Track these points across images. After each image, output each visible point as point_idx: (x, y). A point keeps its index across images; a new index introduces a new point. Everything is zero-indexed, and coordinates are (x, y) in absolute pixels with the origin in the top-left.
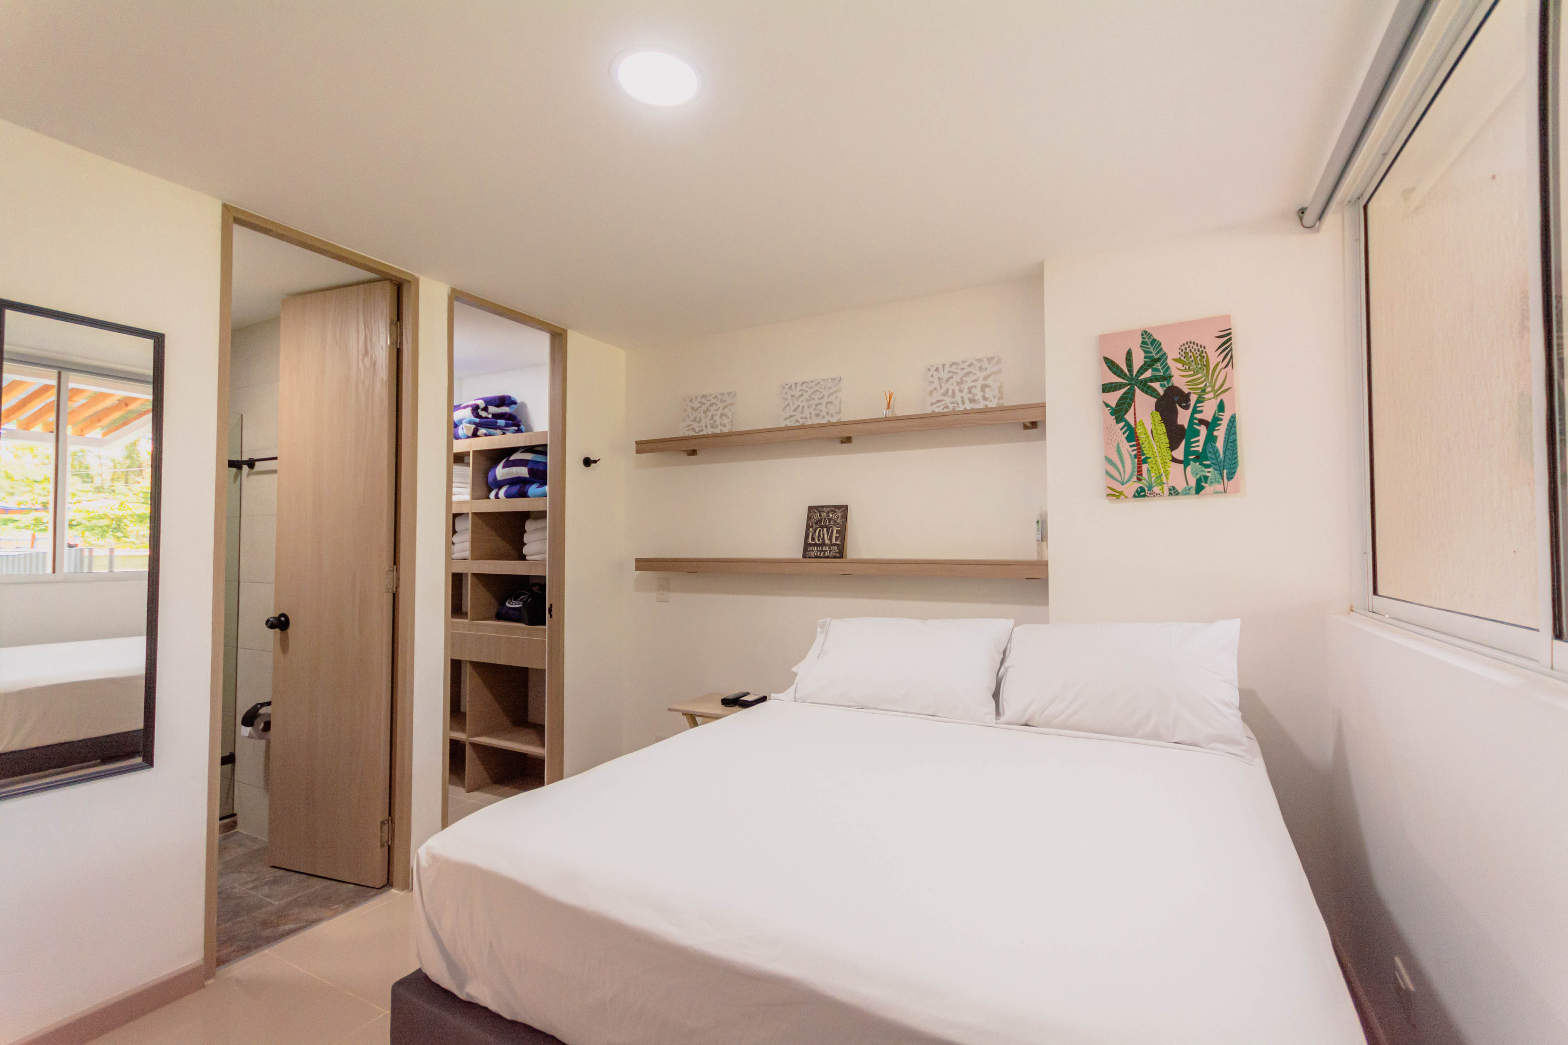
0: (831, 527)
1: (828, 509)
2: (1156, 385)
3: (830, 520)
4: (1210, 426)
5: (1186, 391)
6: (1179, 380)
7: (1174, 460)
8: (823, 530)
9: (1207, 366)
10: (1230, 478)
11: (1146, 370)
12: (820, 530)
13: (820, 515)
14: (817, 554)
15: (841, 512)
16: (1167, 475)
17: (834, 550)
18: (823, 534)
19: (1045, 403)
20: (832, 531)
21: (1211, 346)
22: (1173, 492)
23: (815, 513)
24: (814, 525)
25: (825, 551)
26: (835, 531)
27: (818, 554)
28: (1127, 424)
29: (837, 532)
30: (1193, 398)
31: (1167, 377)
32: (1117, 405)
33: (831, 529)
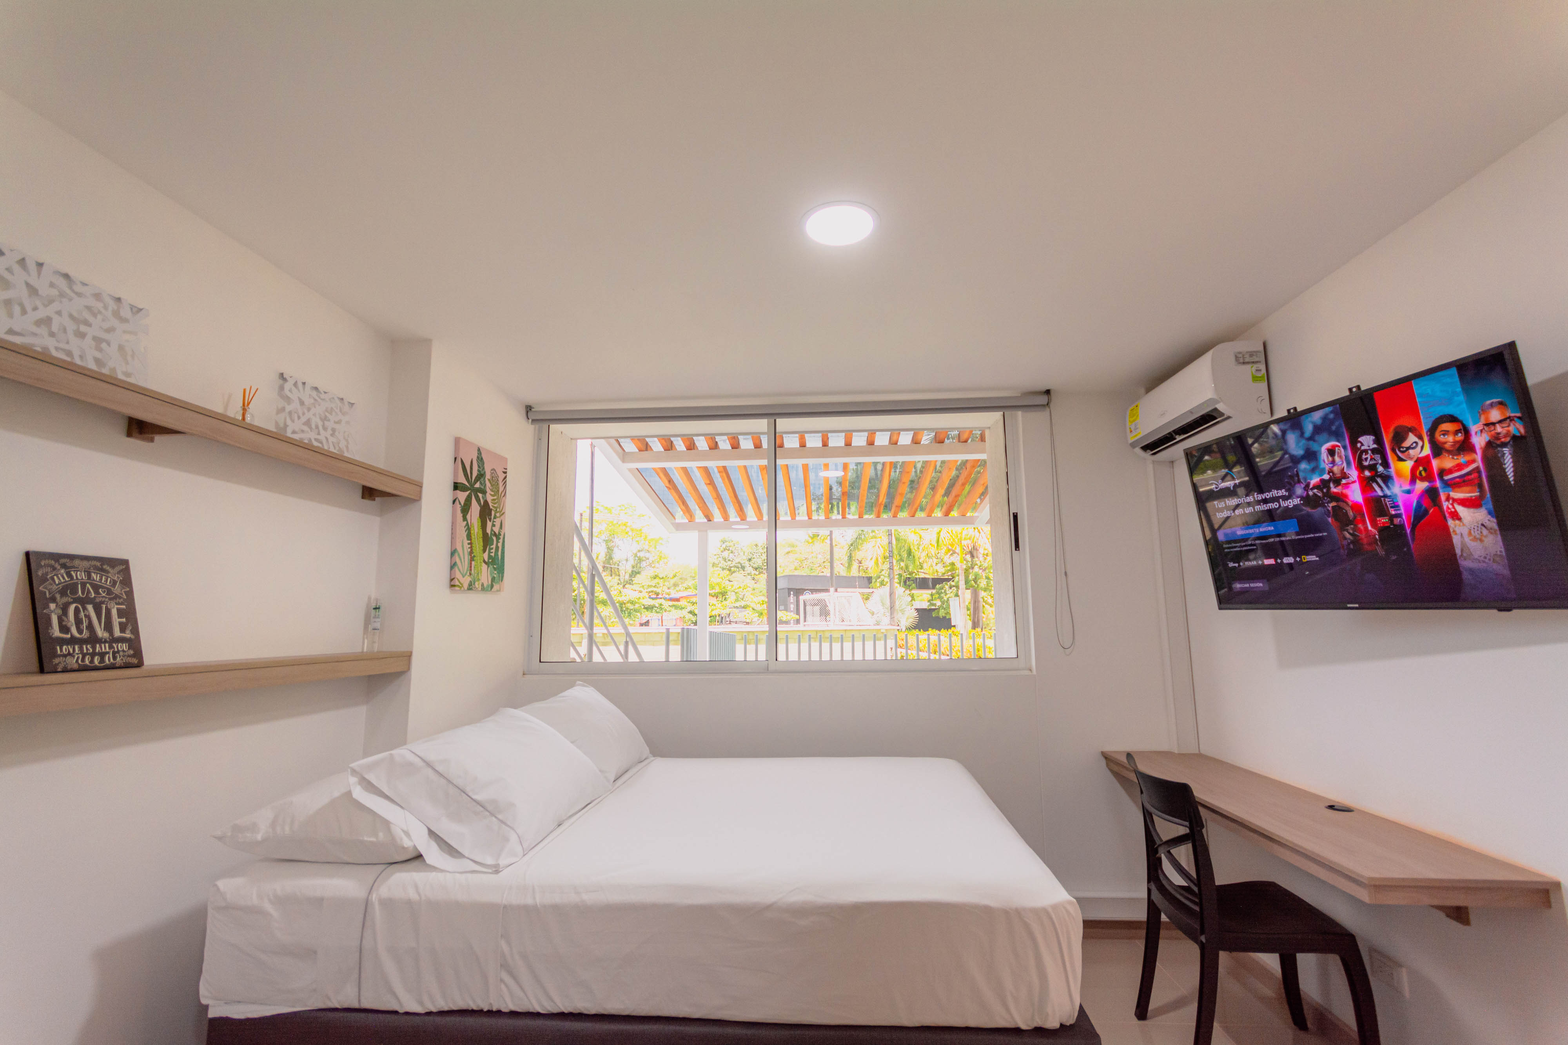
0: (103, 603)
1: (86, 564)
2: (480, 495)
3: (96, 588)
4: (497, 536)
5: (491, 507)
6: (489, 498)
7: (484, 561)
8: (85, 609)
9: (498, 491)
10: (502, 581)
11: (477, 481)
12: (77, 611)
13: (69, 575)
14: (83, 660)
15: (119, 573)
16: (481, 572)
17: (123, 651)
18: (88, 617)
19: (422, 484)
20: (108, 612)
21: (501, 476)
22: (483, 589)
23: (54, 569)
24: (58, 596)
25: (102, 655)
26: (114, 612)
27: (87, 662)
28: (467, 524)
29: (120, 613)
30: (493, 513)
31: (484, 492)
32: (464, 504)
33: (104, 606)
